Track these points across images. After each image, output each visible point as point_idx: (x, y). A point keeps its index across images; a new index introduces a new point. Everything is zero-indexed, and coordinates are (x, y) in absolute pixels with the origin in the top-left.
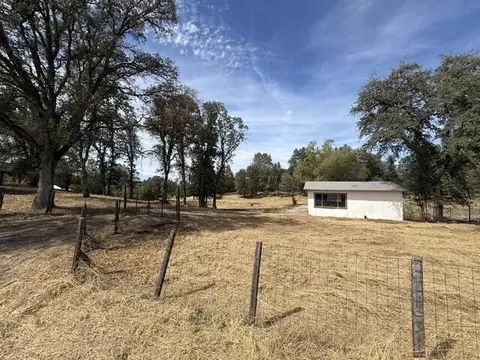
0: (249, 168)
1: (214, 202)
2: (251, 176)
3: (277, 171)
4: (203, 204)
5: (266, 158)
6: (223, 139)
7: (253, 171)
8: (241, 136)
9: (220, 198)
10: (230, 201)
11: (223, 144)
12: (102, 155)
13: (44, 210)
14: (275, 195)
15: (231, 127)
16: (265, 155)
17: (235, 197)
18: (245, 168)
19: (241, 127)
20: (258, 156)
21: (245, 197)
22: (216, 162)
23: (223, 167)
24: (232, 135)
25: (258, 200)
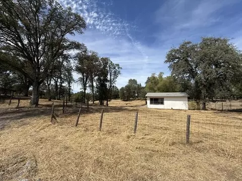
0: (126, 86)
1: (107, 103)
3: (140, 88)
4: (102, 104)
5: (134, 81)
7: (128, 88)
8: (119, 72)
11: (111, 76)
12: (56, 82)
14: (139, 100)
16: (134, 80)
17: (120, 100)
18: (124, 86)
19: (119, 68)
20: (130, 81)
21: (124, 101)
22: (108, 84)
23: (111, 86)
25: (130, 102)
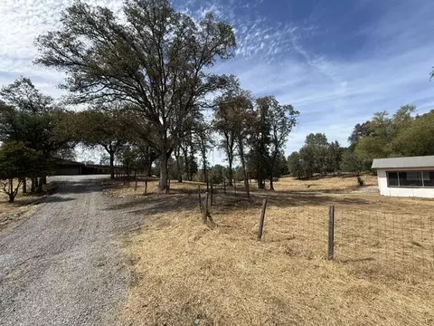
0: (302, 150)
1: (271, 184)
2: (305, 159)
3: (336, 151)
4: (262, 186)
5: (321, 138)
6: (275, 127)
7: (307, 153)
8: (293, 122)
9: (277, 180)
10: (286, 184)
11: (275, 131)
12: (185, 152)
13: (164, 192)
14: (334, 176)
15: (282, 115)
16: (319, 135)
17: (290, 179)
18: (298, 151)
19: (292, 113)
20: (310, 138)
21: (299, 179)
22: (271, 148)
23: (277, 151)
24: (283, 122)
25: (315, 182)
